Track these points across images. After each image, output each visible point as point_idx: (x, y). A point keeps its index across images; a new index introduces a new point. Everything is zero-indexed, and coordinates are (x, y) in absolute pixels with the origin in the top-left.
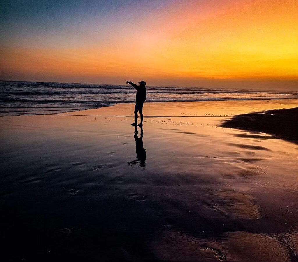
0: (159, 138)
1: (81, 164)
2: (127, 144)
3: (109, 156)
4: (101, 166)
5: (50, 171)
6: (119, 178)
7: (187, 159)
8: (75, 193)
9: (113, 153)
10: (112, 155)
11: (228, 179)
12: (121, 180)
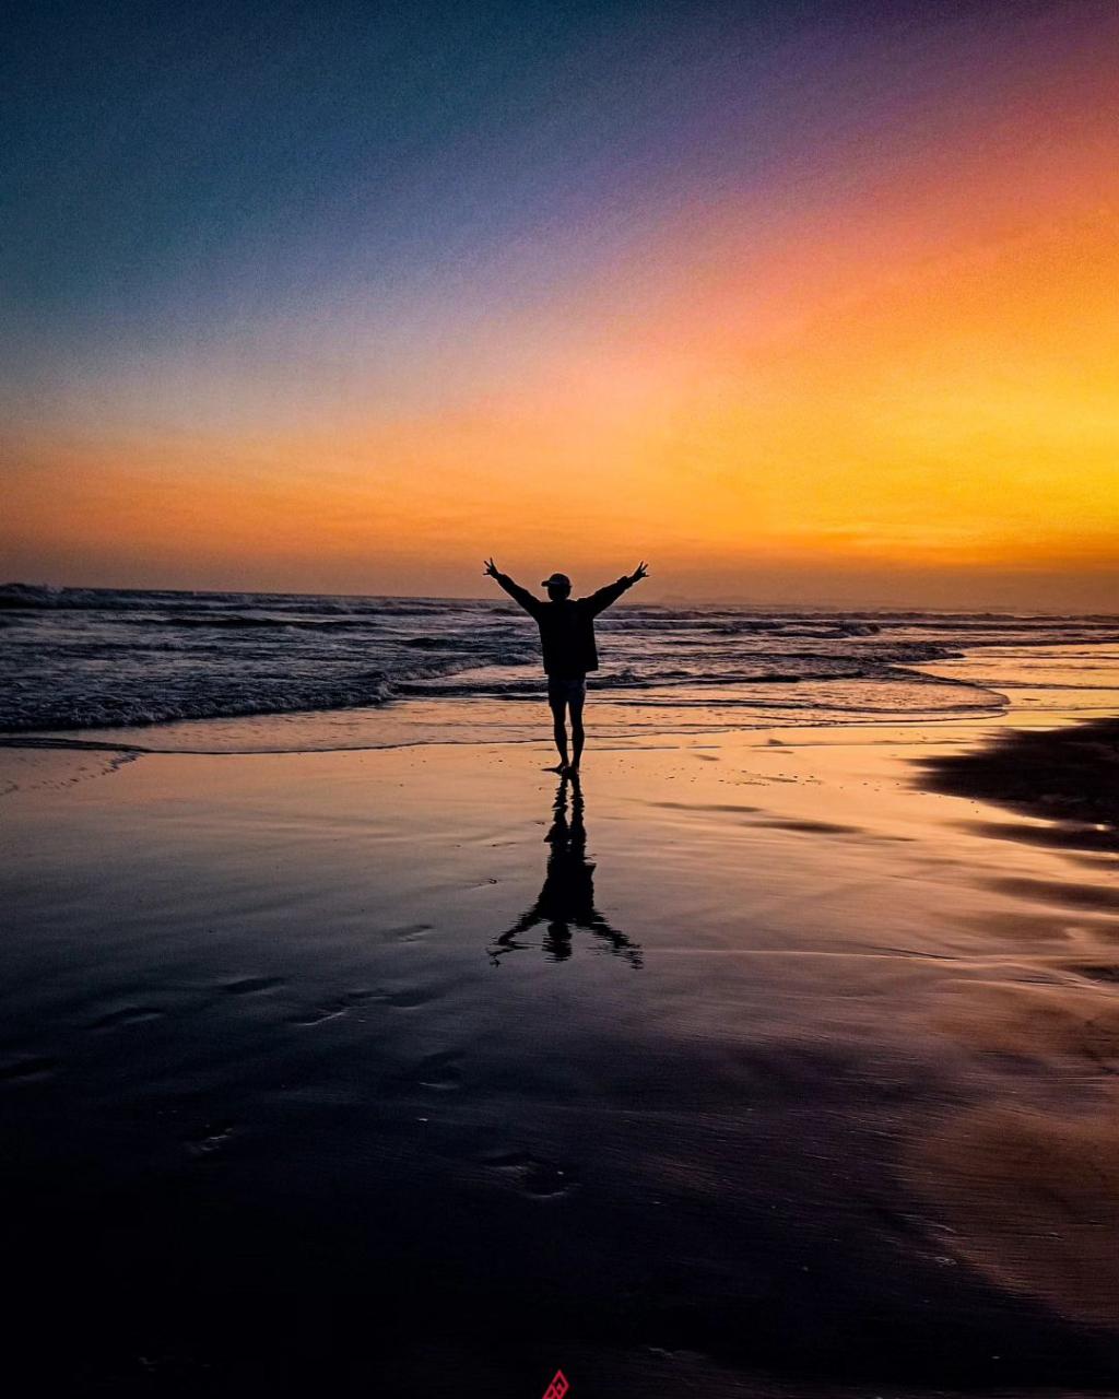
0: (655, 855)
1: (263, 984)
2: (495, 882)
3: (404, 944)
4: (361, 995)
5: (109, 1020)
6: (438, 1067)
7: (795, 962)
8: (208, 1145)
9: (426, 927)
10: (420, 938)
11: (1010, 1077)
12: (451, 1075)
